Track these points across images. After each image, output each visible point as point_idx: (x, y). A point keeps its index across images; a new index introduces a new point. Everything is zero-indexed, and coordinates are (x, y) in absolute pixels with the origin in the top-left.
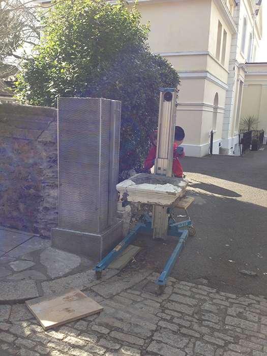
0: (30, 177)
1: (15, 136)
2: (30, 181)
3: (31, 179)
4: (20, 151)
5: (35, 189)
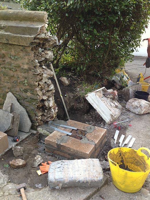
0: (26, 81)
2: (26, 85)
4: (16, 57)
5: (31, 93)
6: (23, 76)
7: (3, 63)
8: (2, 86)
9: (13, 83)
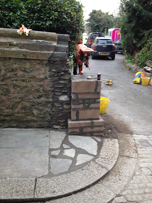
0: (41, 89)
1: (28, 58)
2: (42, 91)
3: (42, 90)
4: (31, 69)
5: (46, 97)
6: (39, 85)
7: (14, 76)
8: (12, 97)
9: (25, 93)
